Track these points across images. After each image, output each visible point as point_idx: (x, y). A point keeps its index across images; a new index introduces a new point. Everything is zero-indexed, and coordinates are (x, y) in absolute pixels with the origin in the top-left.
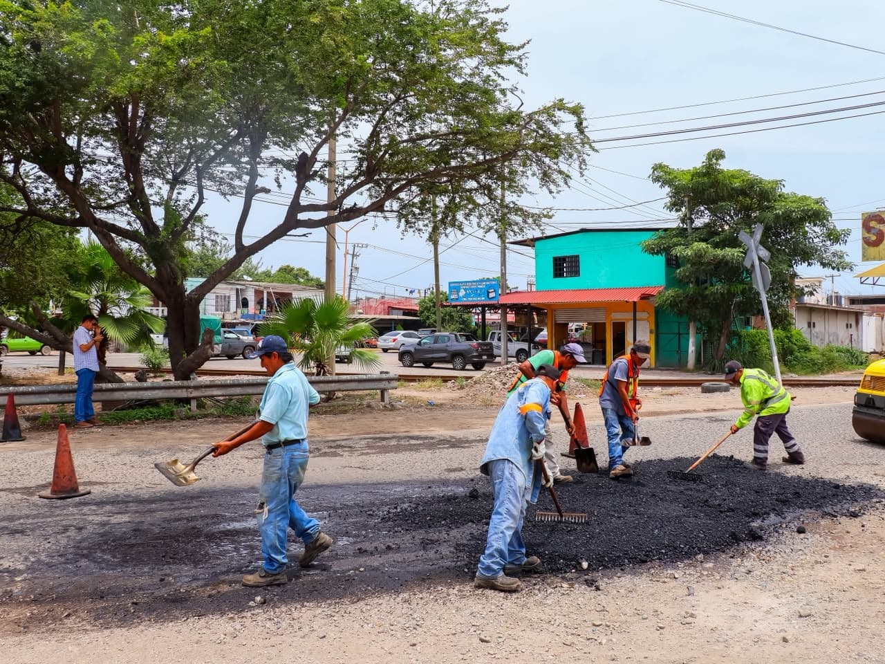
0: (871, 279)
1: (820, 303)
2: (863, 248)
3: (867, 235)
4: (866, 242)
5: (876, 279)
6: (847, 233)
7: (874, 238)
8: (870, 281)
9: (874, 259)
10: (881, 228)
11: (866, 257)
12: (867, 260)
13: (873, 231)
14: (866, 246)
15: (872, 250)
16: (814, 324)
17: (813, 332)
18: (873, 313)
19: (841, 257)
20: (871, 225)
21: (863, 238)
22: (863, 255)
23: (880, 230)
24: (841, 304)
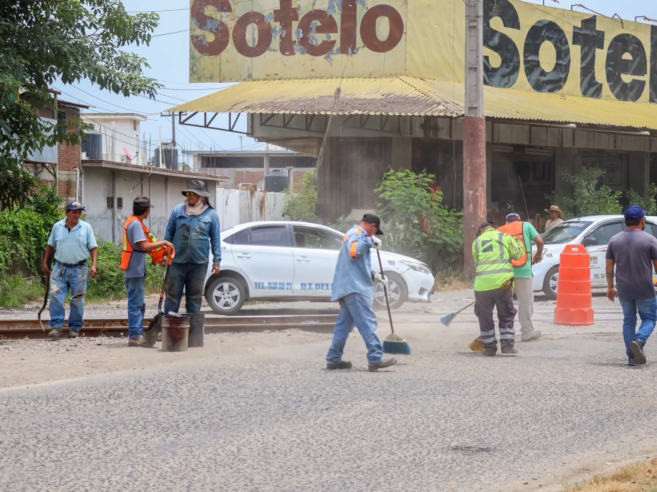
0: (200, 116)
1: (134, 162)
2: (192, 57)
3: (199, 32)
4: (198, 44)
5: (210, 115)
6: (150, 21)
7: (211, 38)
8: (199, 119)
9: (211, 79)
10: (224, 20)
11: (196, 75)
12: (199, 80)
13: (209, 24)
14: (197, 54)
15: (208, 61)
16: (120, 200)
17: (118, 216)
18: (237, 183)
19: (136, 68)
20: (207, 13)
21: (192, 37)
22: (191, 69)
23: (222, 24)
24: (175, 166)
